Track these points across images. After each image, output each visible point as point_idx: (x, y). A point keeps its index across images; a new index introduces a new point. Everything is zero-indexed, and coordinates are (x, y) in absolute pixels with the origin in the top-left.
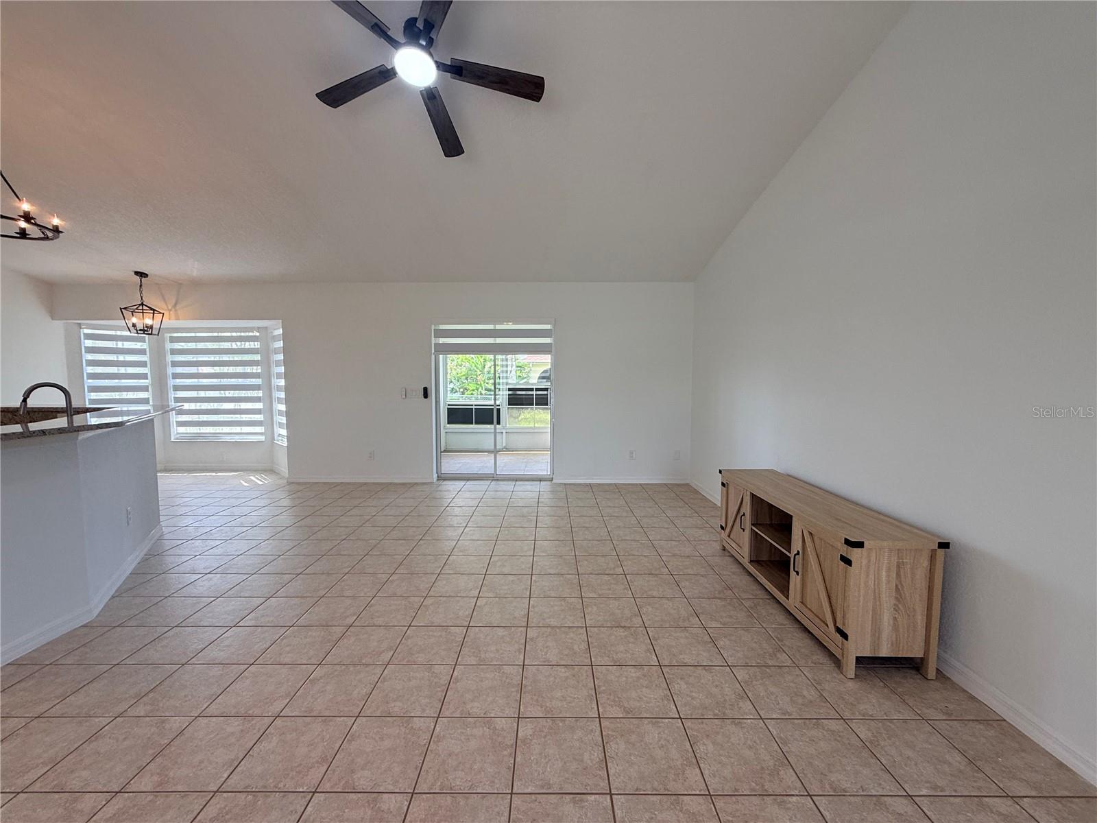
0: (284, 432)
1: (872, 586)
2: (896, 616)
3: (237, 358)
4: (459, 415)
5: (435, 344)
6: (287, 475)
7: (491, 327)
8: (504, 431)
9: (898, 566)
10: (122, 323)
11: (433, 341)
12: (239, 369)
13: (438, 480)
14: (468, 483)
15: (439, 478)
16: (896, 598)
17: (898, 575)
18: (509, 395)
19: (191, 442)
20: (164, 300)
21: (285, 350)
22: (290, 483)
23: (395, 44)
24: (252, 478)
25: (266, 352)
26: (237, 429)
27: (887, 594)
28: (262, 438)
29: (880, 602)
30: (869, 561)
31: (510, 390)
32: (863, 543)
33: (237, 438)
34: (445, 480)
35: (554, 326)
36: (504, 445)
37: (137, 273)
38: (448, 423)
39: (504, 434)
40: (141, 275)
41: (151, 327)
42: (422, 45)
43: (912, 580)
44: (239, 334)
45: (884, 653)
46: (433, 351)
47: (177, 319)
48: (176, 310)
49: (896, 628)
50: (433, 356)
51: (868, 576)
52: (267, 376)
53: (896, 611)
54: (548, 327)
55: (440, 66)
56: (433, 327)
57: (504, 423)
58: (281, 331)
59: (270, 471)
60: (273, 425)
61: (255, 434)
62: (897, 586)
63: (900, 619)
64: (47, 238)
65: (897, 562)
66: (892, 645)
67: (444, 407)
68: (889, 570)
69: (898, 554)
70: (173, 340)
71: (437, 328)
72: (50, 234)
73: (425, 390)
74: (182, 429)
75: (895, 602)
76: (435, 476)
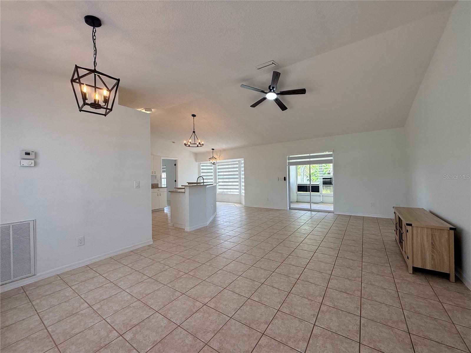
0: (244, 191)
1: (420, 241)
2: (433, 254)
3: (233, 170)
4: (302, 188)
5: (288, 162)
6: (244, 204)
7: (308, 155)
8: (321, 195)
9: (432, 235)
10: (209, 162)
11: (288, 161)
12: (233, 173)
13: (289, 209)
14: (300, 211)
15: (290, 209)
16: (433, 248)
17: (432, 239)
18: (323, 181)
19: (222, 194)
20: (217, 155)
21: (245, 167)
22: (245, 207)
23: (266, 93)
24: (235, 204)
25: (240, 168)
26: (232, 190)
27: (428, 246)
28: (238, 193)
29: (424, 247)
30: (417, 232)
31: (323, 179)
32: (411, 224)
33: (232, 193)
34: (292, 209)
35: (333, 152)
36: (321, 201)
37: (212, 149)
38: (298, 191)
39: (321, 196)
40: (213, 149)
41: (214, 163)
42: (272, 92)
43: (440, 242)
44: (233, 163)
45: (428, 267)
46: (287, 165)
47: (220, 160)
48: (220, 158)
49: (433, 259)
50: (288, 167)
51: (417, 237)
52: (240, 174)
53: (433, 252)
54: (331, 153)
55: (278, 94)
56: (287, 157)
57: (321, 192)
58: (243, 161)
59: (240, 203)
60: (241, 189)
61: (236, 192)
62: (432, 243)
63: (435, 256)
64: (201, 146)
65: (431, 234)
66: (432, 265)
67: (296, 185)
68: (427, 236)
69: (431, 231)
70: (218, 166)
71: (289, 157)
72: (202, 145)
73: (285, 178)
74: (220, 190)
75: (432, 249)
76: (288, 208)
